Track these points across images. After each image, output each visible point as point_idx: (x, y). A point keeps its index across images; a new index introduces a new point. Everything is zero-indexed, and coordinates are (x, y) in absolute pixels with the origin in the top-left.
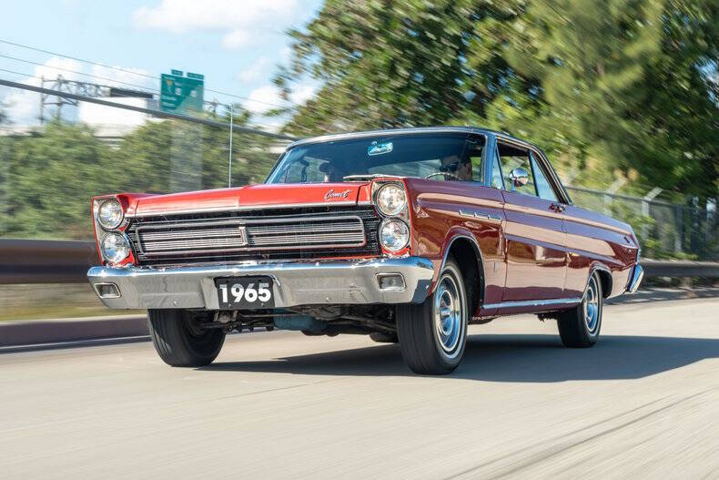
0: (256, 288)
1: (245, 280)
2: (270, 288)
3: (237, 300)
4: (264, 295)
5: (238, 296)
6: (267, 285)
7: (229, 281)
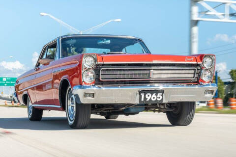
0: (156, 95)
2: (162, 95)
3: (148, 100)
4: (159, 98)
5: (148, 98)
6: (161, 94)
7: (145, 92)
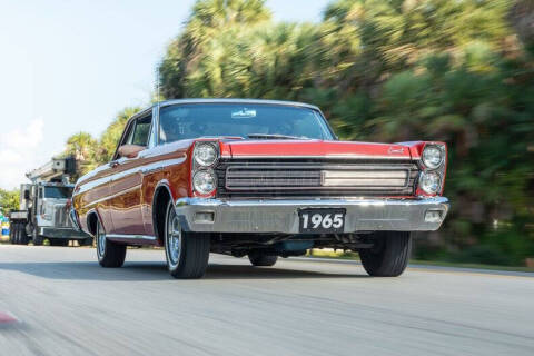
0: (332, 218)
1: (323, 211)
3: (315, 227)
4: (338, 223)
5: (316, 224)
6: (341, 216)
7: (311, 212)
